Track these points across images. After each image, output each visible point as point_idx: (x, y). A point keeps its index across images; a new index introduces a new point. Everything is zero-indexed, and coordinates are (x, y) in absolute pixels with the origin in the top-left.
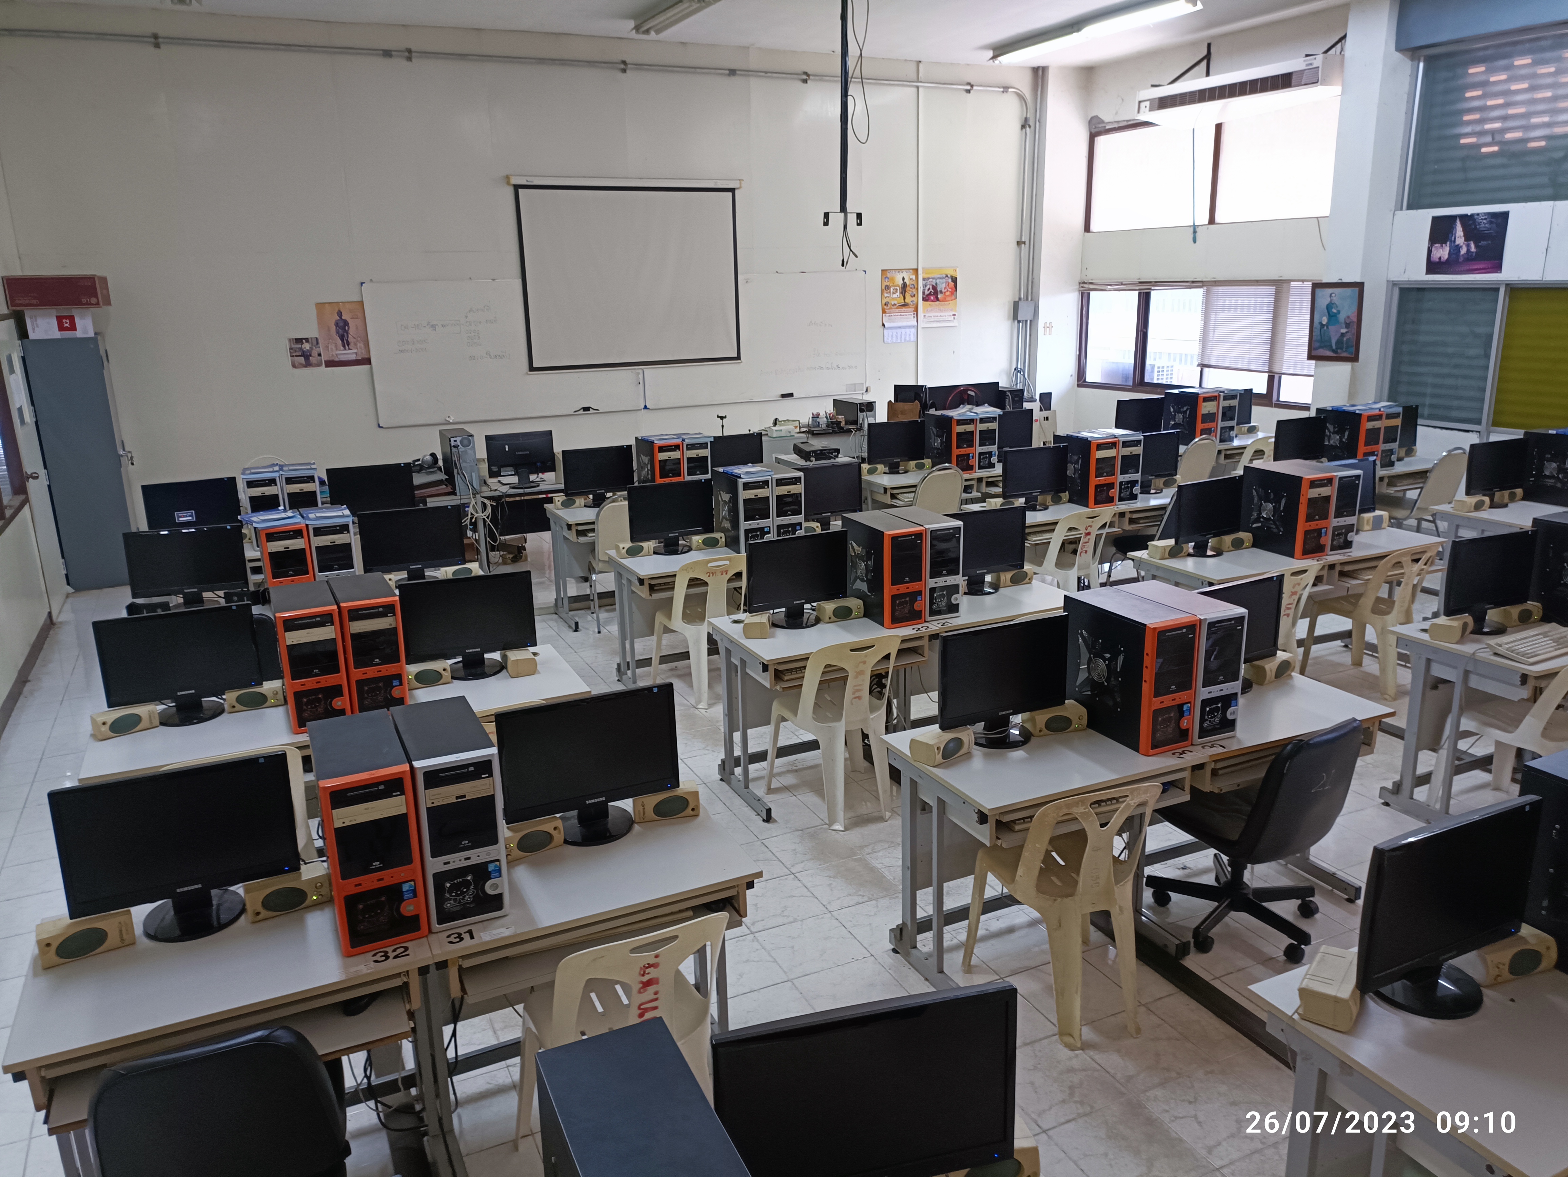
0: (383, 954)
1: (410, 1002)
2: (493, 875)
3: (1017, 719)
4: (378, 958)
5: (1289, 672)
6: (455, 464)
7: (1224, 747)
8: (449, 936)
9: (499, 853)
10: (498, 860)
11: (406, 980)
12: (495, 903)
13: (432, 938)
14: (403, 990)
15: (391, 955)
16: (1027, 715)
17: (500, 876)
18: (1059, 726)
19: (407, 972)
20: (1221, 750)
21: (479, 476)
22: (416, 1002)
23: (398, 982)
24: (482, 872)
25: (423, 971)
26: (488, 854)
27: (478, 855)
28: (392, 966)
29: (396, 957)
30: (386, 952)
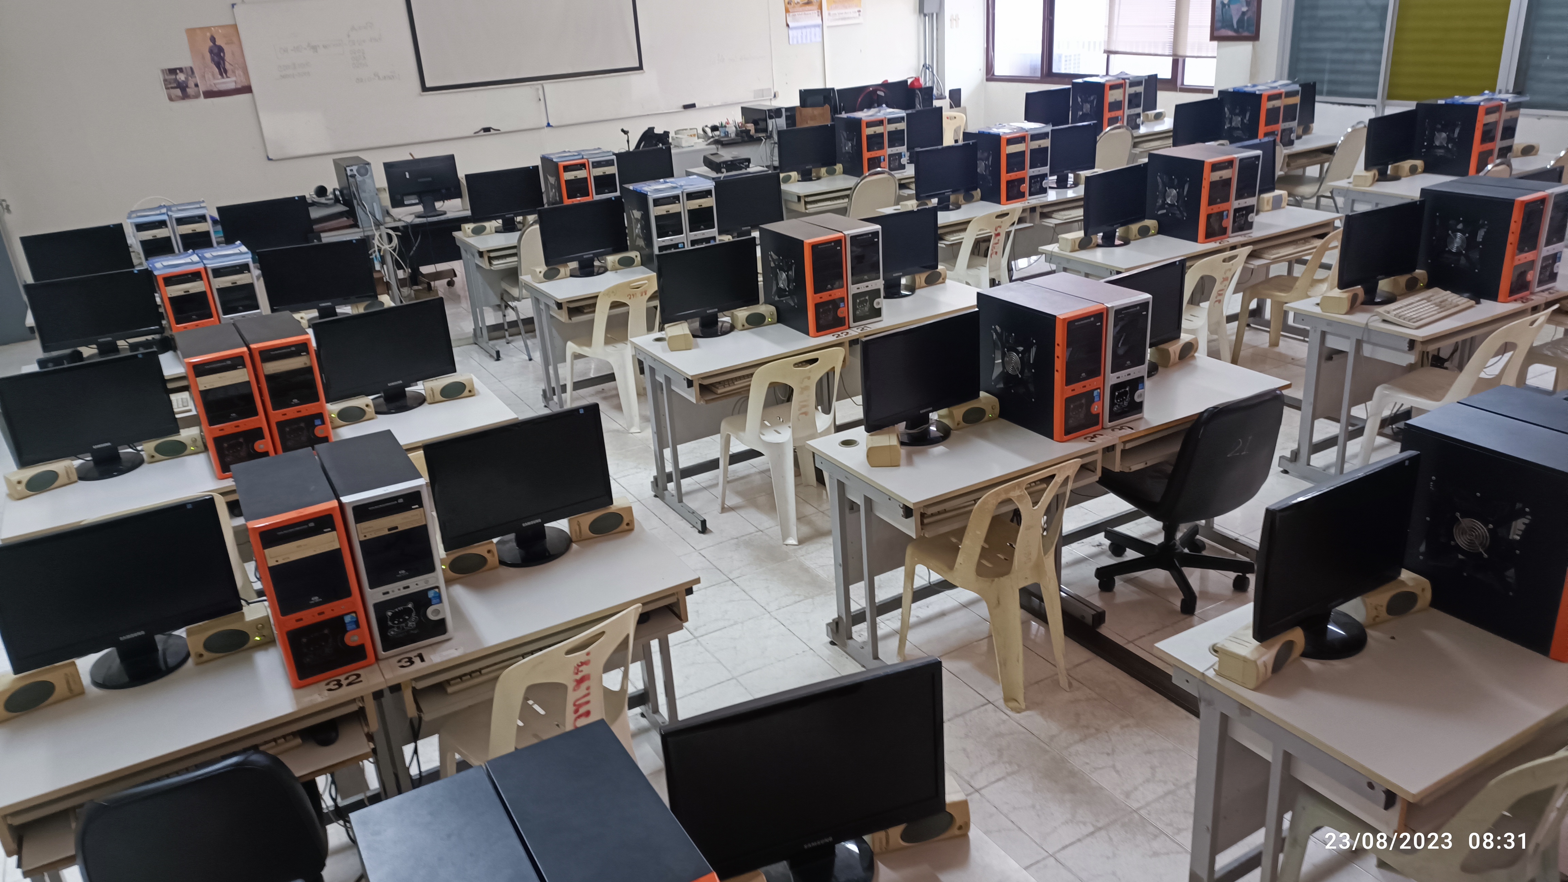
0: (336, 682)
1: (367, 725)
2: (434, 601)
3: (934, 416)
4: (331, 686)
5: (1192, 353)
6: (354, 194)
7: (1132, 429)
8: (400, 661)
9: (437, 579)
10: (437, 587)
11: (361, 705)
12: (439, 627)
13: (382, 664)
14: (360, 715)
15: (344, 682)
16: (944, 411)
17: (441, 601)
18: (974, 418)
19: (362, 697)
20: (1129, 431)
21: (381, 207)
22: (374, 724)
23: (353, 708)
24: (422, 600)
25: (378, 695)
26: (427, 582)
27: (417, 584)
28: (346, 692)
29: (349, 684)
30: (339, 681)
